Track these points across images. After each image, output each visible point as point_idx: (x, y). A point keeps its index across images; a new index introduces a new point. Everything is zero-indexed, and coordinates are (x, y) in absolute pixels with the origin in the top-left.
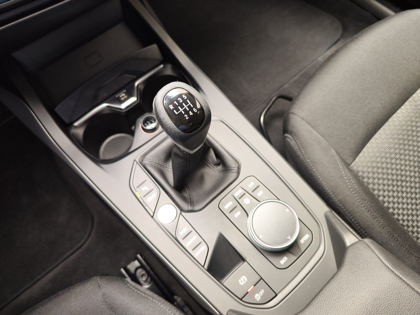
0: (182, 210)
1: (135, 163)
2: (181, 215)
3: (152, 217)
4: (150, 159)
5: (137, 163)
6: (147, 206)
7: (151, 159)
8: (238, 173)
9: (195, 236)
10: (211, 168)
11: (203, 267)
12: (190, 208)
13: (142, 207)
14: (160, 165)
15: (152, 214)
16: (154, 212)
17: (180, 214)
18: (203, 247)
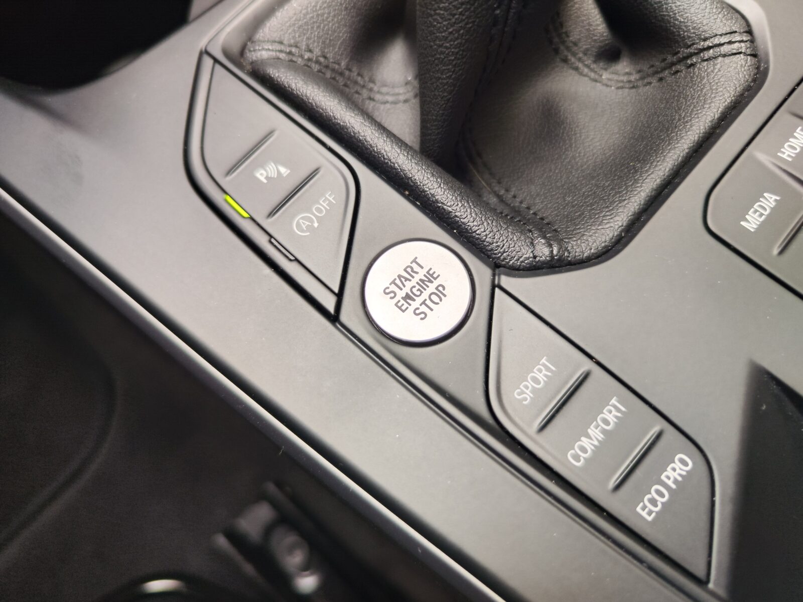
0: (497, 266)
1: (208, 62)
2: (497, 290)
3: (334, 318)
4: (281, 43)
5: (216, 61)
6: (297, 260)
7: (285, 42)
8: (754, 55)
9: (614, 401)
10: (581, 74)
11: (702, 582)
12: (543, 251)
13: (267, 271)
14: (333, 70)
15: (329, 303)
16: (336, 290)
17: (494, 286)
18: (677, 465)
